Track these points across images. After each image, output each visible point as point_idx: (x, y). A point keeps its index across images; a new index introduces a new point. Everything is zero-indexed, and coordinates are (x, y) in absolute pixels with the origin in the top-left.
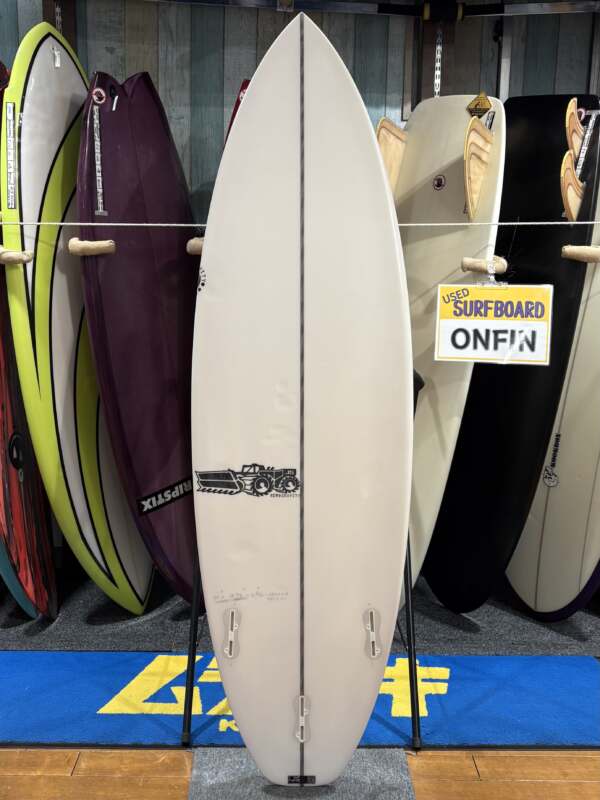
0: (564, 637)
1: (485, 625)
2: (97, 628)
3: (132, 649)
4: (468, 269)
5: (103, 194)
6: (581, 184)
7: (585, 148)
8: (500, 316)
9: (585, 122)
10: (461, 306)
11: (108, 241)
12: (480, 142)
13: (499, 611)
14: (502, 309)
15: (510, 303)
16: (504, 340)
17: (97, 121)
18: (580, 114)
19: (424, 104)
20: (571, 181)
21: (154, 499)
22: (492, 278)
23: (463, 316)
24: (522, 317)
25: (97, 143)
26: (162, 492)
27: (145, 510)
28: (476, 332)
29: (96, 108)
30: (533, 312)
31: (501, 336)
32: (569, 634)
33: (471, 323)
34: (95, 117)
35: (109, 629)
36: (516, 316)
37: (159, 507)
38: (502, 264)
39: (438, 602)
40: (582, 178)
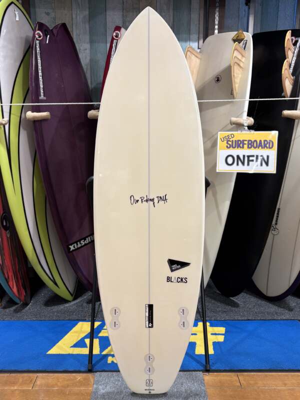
0: (282, 309)
1: (242, 303)
2: (49, 308)
3: (66, 319)
4: (234, 124)
5: (44, 88)
6: (292, 77)
7: (295, 58)
8: (251, 148)
9: (295, 44)
10: (230, 143)
11: (46, 113)
12: (240, 57)
13: (248, 296)
14: (251, 144)
15: (256, 141)
16: (253, 161)
17: (38, 49)
18: (292, 40)
19: (210, 38)
20: (288, 76)
21: (75, 244)
22: (246, 128)
23: (231, 148)
24: (262, 148)
25: (39, 61)
26: (80, 241)
27: (71, 250)
28: (238, 157)
29: (38, 42)
30: (268, 145)
31: (251, 158)
32: (284, 308)
33: (235, 152)
34: (37, 47)
35: (56, 308)
36: (258, 148)
37: (78, 248)
38: (251, 121)
39: (218, 292)
40: (293, 74)
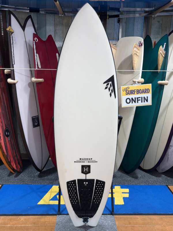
8: (138, 93)
10: (128, 92)
16: (140, 100)
23: (128, 95)
24: (144, 93)
28: (132, 99)
31: (139, 99)
33: (131, 96)
36: (142, 93)
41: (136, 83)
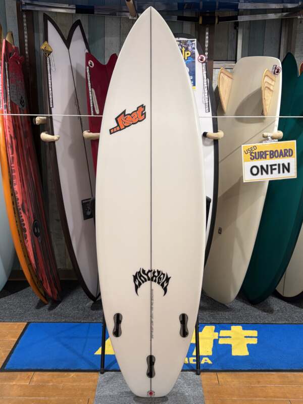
8: (273, 157)
14: (273, 154)
15: (277, 151)
23: (255, 159)
24: (283, 157)
28: (262, 167)
30: (288, 154)
31: (274, 167)
33: (259, 163)
36: (280, 157)
41: (268, 139)
